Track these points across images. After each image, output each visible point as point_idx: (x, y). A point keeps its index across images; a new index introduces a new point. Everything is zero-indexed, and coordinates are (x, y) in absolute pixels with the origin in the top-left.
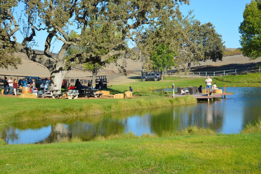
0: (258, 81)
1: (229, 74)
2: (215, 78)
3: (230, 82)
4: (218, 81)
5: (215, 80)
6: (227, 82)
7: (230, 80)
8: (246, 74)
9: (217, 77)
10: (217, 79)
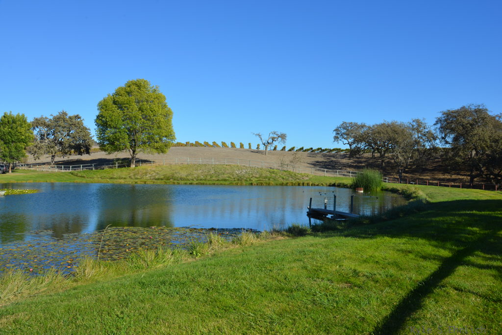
0: (111, 176)
1: (87, 169)
2: (70, 173)
3: (84, 177)
4: (72, 176)
5: (70, 174)
6: (81, 177)
7: (85, 175)
8: (103, 169)
9: (73, 171)
10: (72, 174)
